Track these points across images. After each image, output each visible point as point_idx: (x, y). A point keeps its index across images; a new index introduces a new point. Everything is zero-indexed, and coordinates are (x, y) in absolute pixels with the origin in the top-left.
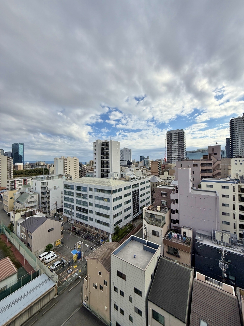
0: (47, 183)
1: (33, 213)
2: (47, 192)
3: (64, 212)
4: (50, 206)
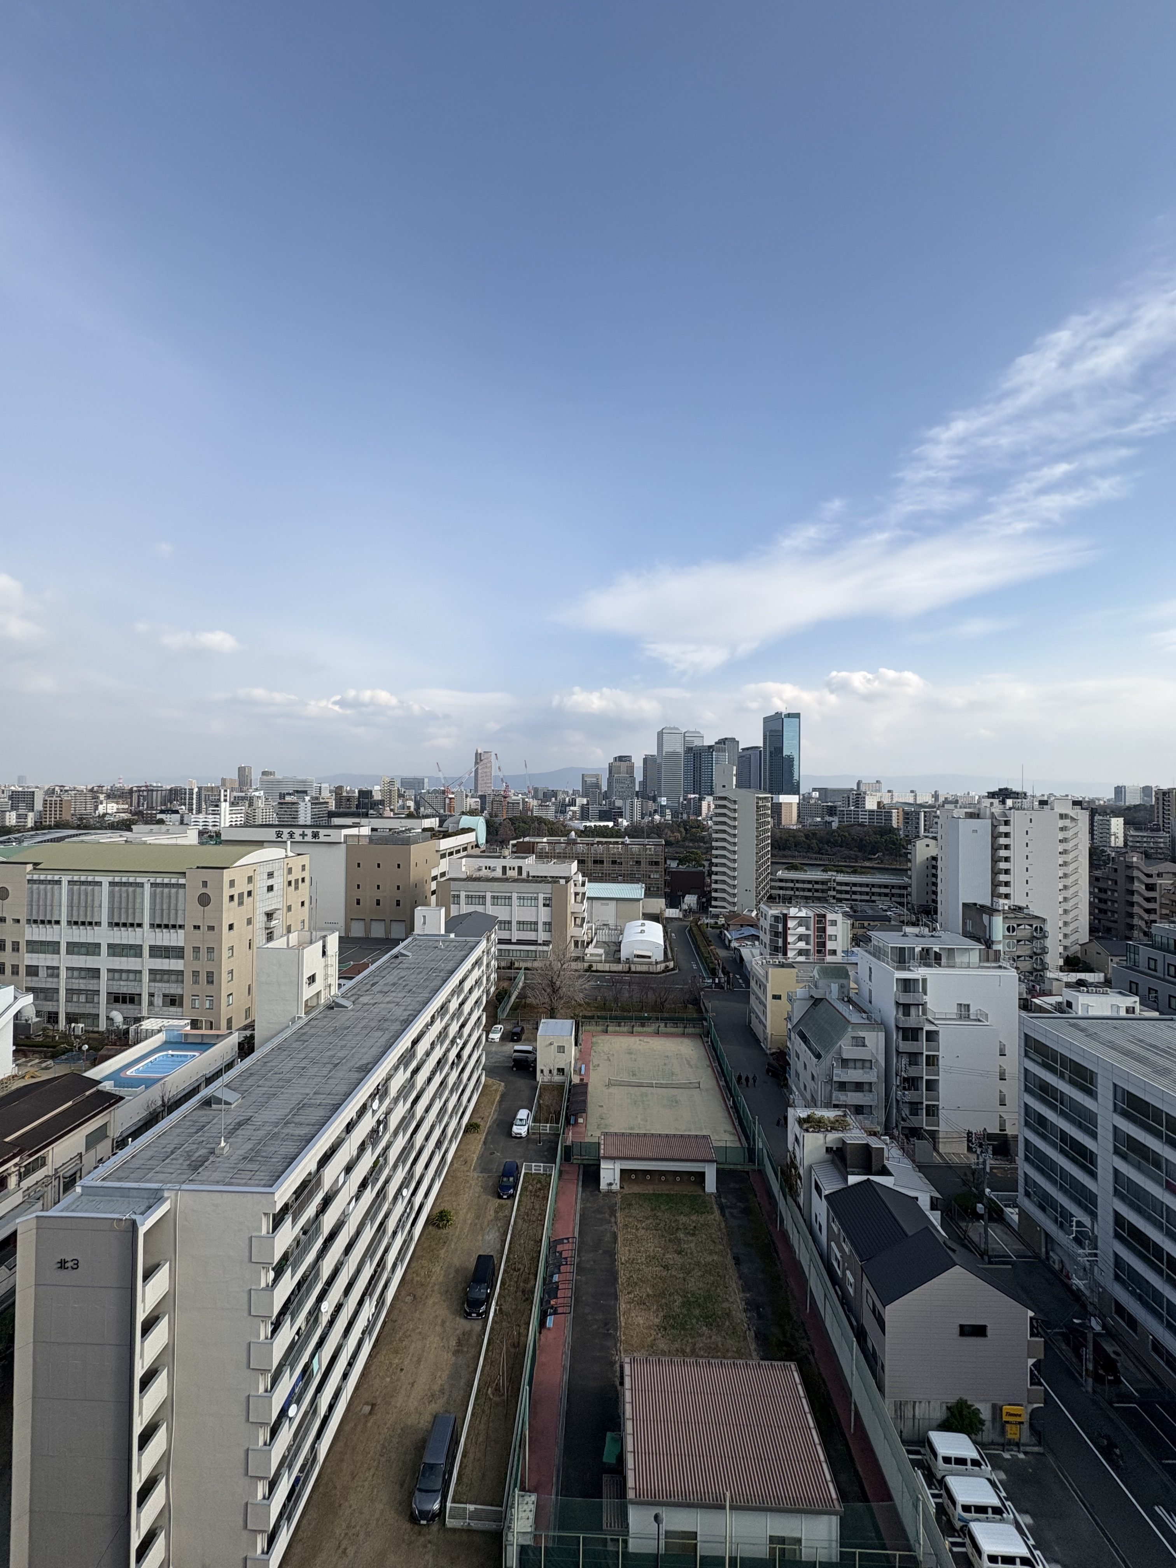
0: (924, 981)
1: (873, 1160)
2: (922, 1029)
3: (1023, 1190)
4: (937, 1106)
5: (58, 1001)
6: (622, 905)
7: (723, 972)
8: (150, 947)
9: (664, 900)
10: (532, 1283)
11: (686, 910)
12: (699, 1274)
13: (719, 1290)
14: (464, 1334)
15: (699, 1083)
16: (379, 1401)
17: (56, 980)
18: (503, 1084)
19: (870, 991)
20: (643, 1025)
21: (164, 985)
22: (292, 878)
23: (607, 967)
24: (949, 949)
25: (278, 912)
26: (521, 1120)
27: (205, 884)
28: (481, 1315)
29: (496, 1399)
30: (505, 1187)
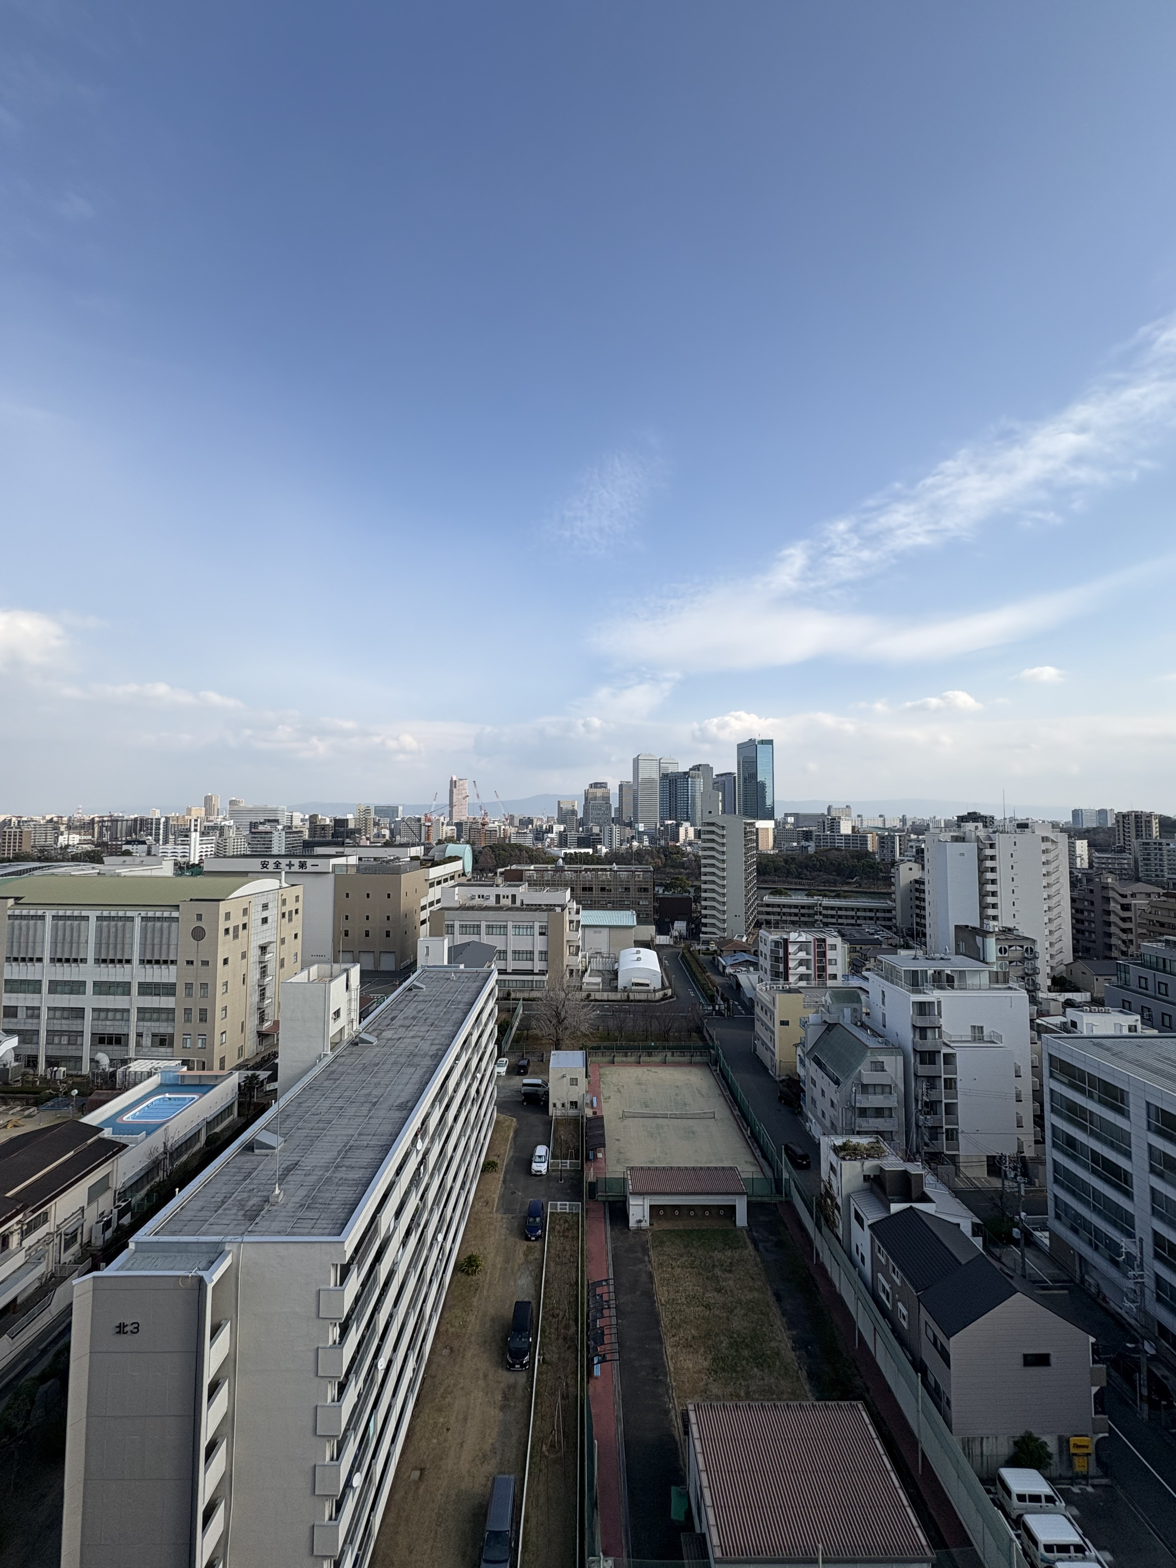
0: (939, 1003)
1: (913, 1187)
2: (939, 1052)
3: (1053, 1212)
4: (957, 1130)
5: (37, 1043)
6: (613, 931)
7: (722, 999)
8: (140, 984)
9: (654, 927)
10: (573, 1329)
11: (676, 937)
12: (743, 1312)
13: (764, 1329)
14: (509, 1387)
15: (714, 1113)
16: (428, 1466)
17: (36, 1021)
18: (515, 1119)
19: (884, 1015)
20: (650, 1055)
21: (153, 1024)
22: (286, 909)
23: (605, 996)
24: (958, 971)
25: (272, 945)
26: (540, 1157)
27: (199, 917)
28: (525, 1365)
29: (552, 1456)
30: (533, 1229)
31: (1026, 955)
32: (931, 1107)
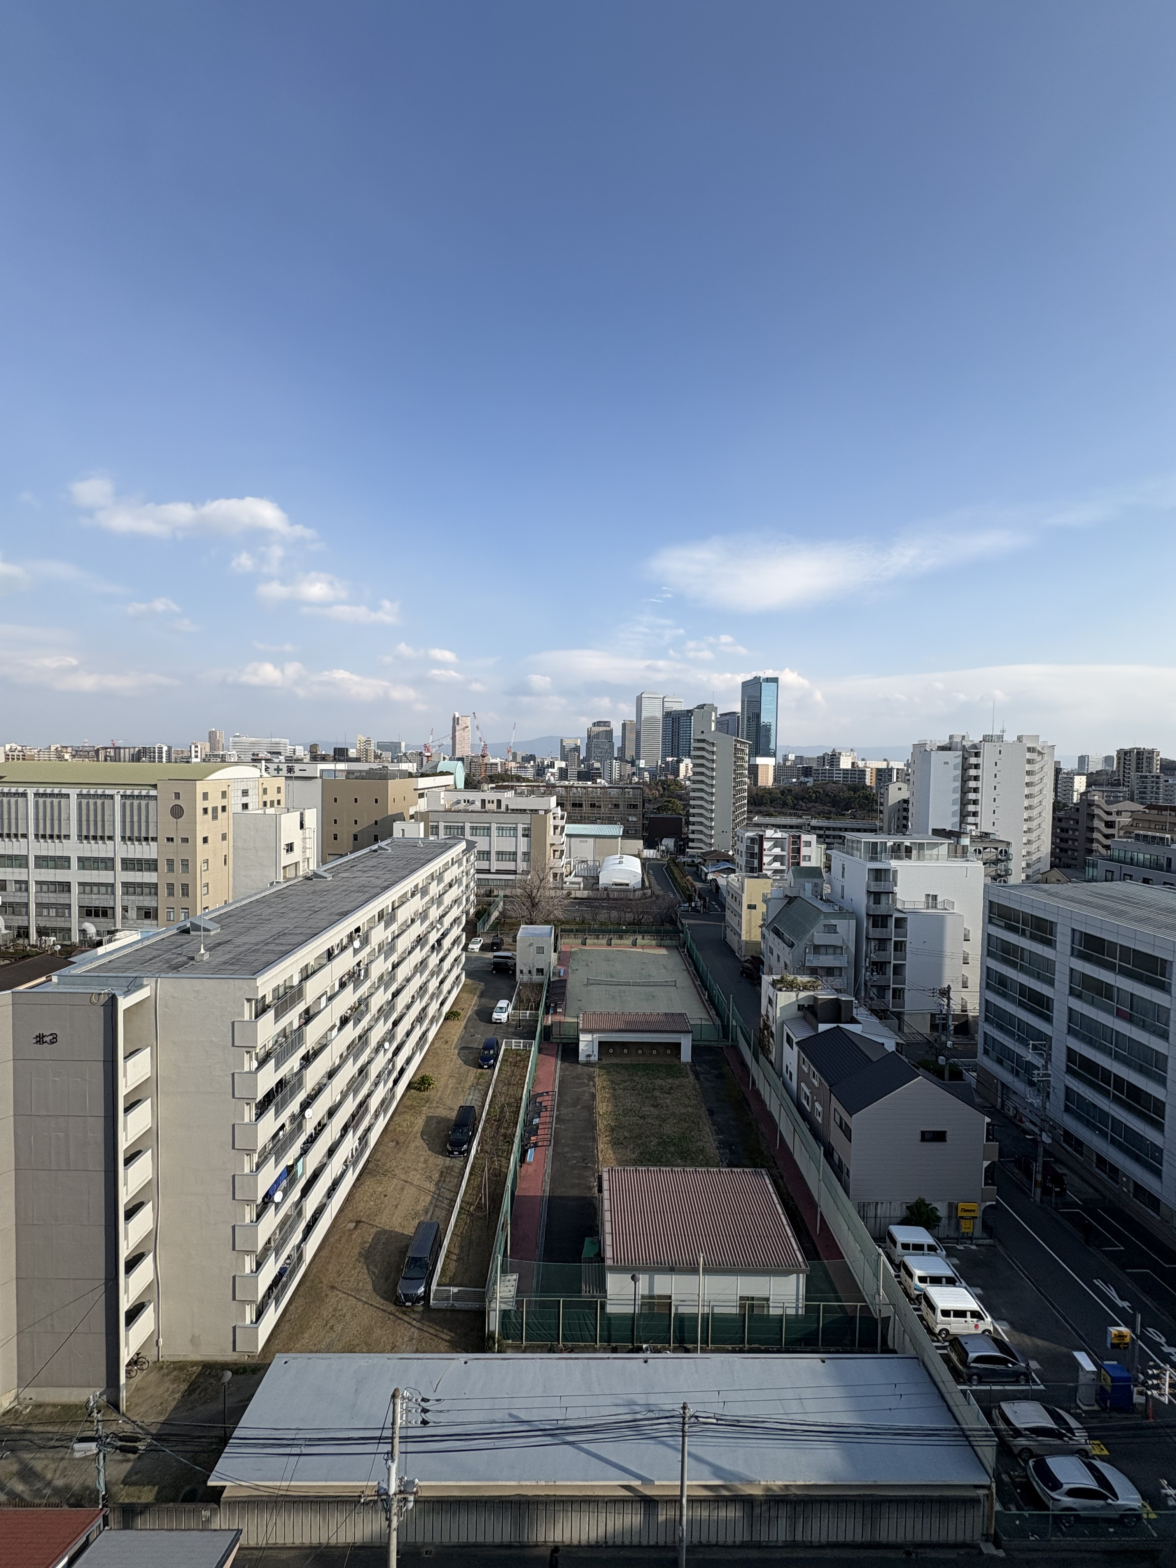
0: (895, 872)
1: (843, 1012)
2: (891, 916)
3: (982, 1048)
4: (904, 988)
5: (28, 915)
6: (599, 841)
7: (700, 897)
8: (123, 860)
9: (642, 841)
10: (513, 1127)
11: (663, 851)
12: (675, 1121)
13: (693, 1133)
14: (444, 1167)
15: (675, 981)
16: (364, 1220)
17: (25, 894)
18: (483, 983)
19: (843, 887)
20: (621, 938)
21: (137, 898)
22: (268, 798)
23: (585, 894)
24: (919, 844)
26: (501, 1008)
27: (177, 796)
28: (463, 1153)
29: (480, 1214)
30: (485, 1059)
31: (1000, 857)
32: (879, 967)
